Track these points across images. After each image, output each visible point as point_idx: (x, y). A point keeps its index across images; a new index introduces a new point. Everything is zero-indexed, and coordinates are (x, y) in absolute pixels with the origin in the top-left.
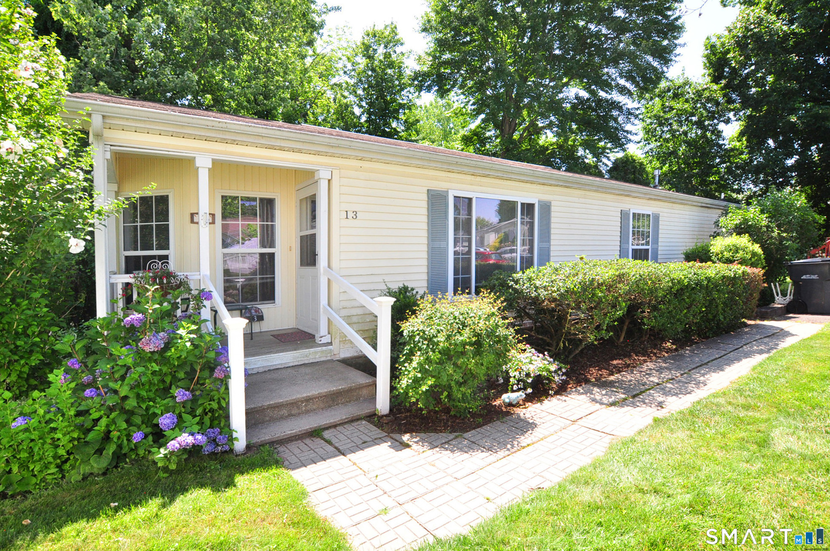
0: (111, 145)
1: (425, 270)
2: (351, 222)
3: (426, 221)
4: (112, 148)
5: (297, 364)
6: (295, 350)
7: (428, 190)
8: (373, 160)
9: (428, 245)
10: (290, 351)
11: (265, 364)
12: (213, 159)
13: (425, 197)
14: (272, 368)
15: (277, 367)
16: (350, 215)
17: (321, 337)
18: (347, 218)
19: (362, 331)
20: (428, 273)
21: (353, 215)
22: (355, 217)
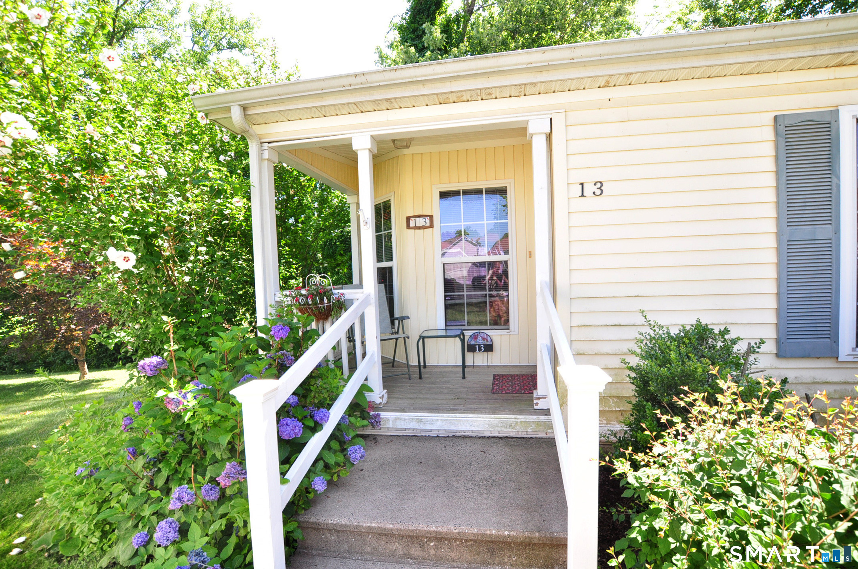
0: (269, 143)
1: (772, 288)
2: (590, 202)
3: (775, 185)
4: (270, 145)
5: (496, 434)
6: (494, 413)
7: (776, 117)
8: (633, 78)
9: (779, 235)
10: (485, 413)
11: (448, 427)
12: (371, 136)
13: (769, 134)
14: (458, 434)
15: (466, 434)
16: (589, 189)
17: (539, 398)
18: (583, 195)
19: (618, 397)
20: (778, 294)
21: (595, 189)
22: (598, 192)
